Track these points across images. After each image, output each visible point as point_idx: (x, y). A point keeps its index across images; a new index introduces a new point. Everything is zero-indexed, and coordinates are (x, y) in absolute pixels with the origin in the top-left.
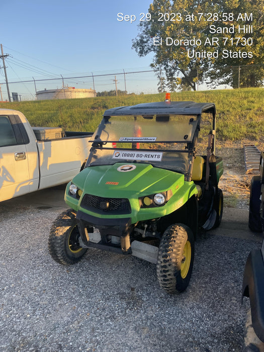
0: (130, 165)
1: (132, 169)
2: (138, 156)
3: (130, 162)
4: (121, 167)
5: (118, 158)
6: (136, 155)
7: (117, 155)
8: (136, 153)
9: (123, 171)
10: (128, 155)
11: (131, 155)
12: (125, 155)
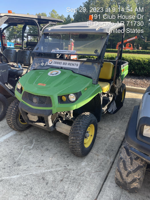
0: (57, 71)
1: (58, 74)
2: (64, 64)
3: (58, 68)
4: (51, 72)
5: (51, 65)
6: (62, 63)
7: (51, 62)
8: (63, 61)
9: (51, 75)
10: (58, 63)
11: (60, 63)
12: (56, 63)
